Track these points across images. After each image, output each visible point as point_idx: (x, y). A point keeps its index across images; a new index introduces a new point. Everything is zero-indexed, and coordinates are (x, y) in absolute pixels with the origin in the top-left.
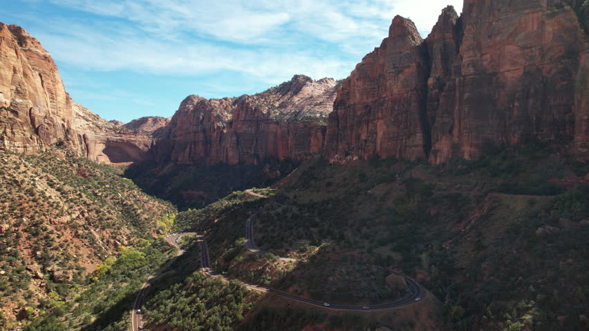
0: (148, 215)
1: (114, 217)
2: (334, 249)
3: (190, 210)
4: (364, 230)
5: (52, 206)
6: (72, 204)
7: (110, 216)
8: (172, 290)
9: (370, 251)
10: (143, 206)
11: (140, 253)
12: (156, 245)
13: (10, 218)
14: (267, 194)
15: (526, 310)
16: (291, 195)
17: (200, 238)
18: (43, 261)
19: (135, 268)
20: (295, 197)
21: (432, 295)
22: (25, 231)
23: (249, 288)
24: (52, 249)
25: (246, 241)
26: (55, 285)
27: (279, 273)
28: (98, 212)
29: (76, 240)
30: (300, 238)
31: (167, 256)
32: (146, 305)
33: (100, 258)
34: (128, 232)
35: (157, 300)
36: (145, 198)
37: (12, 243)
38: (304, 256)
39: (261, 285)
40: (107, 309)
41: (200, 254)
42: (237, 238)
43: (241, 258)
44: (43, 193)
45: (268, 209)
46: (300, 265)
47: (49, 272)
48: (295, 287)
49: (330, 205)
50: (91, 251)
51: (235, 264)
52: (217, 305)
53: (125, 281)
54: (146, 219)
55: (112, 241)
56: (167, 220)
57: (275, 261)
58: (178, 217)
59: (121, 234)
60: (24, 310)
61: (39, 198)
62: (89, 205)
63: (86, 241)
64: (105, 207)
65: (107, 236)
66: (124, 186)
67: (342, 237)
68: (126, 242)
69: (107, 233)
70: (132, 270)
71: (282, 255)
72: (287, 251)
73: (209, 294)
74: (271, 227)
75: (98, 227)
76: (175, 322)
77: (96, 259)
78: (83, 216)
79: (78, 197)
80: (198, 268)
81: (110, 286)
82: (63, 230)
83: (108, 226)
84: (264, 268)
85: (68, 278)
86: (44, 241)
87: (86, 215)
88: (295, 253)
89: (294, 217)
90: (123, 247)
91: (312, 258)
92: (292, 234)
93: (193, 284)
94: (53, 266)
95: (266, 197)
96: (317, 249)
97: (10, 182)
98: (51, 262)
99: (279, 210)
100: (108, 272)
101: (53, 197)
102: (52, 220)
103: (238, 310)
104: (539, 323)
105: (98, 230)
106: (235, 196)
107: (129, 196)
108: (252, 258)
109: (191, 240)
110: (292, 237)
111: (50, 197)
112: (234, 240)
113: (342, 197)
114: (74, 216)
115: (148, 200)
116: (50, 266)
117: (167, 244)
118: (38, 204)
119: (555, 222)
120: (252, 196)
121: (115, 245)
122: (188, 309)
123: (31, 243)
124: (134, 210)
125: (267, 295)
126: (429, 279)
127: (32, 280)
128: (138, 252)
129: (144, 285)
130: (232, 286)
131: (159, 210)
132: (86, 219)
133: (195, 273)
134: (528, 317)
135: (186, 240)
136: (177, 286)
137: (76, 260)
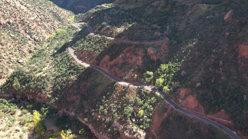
0: (63, 16)
1: (50, 17)
2: (137, 25)
3: (79, 14)
4: (149, 19)
5: (25, 13)
6: (33, 12)
7: (49, 17)
8: (81, 41)
9: (150, 26)
10: (60, 13)
11: (65, 31)
12: (70, 28)
13: (12, 18)
14: (111, 6)
15: (195, 41)
16: (121, 6)
17: (87, 24)
18: (30, 34)
19: (64, 36)
20: (123, 7)
21: (168, 39)
22: (19, 23)
23: (108, 38)
24: (32, 30)
25: (105, 23)
26: (37, 42)
27: (118, 33)
28: (44, 15)
29: (39, 27)
30: (125, 22)
31: (75, 31)
32: (73, 46)
33: (50, 33)
34: (58, 23)
35: (77, 44)
36: (61, 9)
37: (16, 28)
38: (126, 28)
39: (112, 37)
40: (59, 48)
41: (88, 29)
42: (102, 22)
43: (104, 29)
44: (20, 7)
45: (112, 12)
46: (125, 30)
47: (33, 38)
48: (124, 37)
49: (136, 10)
50: (46, 31)
51: (102, 31)
52: (98, 43)
53: (62, 40)
54: (63, 18)
55: (52, 27)
56: (71, 18)
57: (116, 29)
58: (76, 17)
59: (55, 24)
60: (30, 50)
61: (19, 10)
62: (39, 13)
63: (43, 27)
64: (46, 13)
65: (50, 25)
66: (51, 4)
67: (140, 21)
68: (58, 27)
69: (50, 24)
70: (63, 37)
71: (119, 28)
72: (121, 26)
73: (95, 40)
74: (114, 18)
75: (45, 22)
76: (85, 49)
77: (48, 34)
78: (39, 17)
79: (34, 9)
80: (89, 33)
81: (57, 42)
82: (33, 23)
83: (50, 21)
84: (113, 32)
85: (41, 40)
86: (27, 27)
87: (40, 17)
88: (123, 27)
89: (123, 15)
90: (57, 29)
91: (129, 28)
92: (122, 20)
93: (88, 38)
94: (34, 36)
95: (111, 7)
96: (131, 25)
97: (5, 2)
98: (33, 35)
99: (117, 12)
100: (54, 38)
101: (24, 9)
102: (28, 19)
103: (105, 44)
104: (197, 44)
105: (46, 23)
106: (98, 8)
107: (54, 8)
108: (108, 29)
109: (83, 25)
110: (122, 22)
111: (23, 9)
112: (101, 23)
113: (141, 6)
114: (35, 17)
115: (62, 11)
116: (33, 36)
117: (74, 27)
118: (20, 12)
119: (214, 14)
120: (105, 7)
121: (54, 28)
122: (88, 45)
123: (23, 28)
124: (58, 14)
125: (114, 40)
126: (168, 34)
127: (29, 41)
128: (64, 30)
129: (70, 40)
130: (102, 38)
131: (67, 14)
132: (40, 18)
133: (88, 35)
134: (194, 43)
135: (81, 25)
136: (83, 39)
137: (41, 34)
